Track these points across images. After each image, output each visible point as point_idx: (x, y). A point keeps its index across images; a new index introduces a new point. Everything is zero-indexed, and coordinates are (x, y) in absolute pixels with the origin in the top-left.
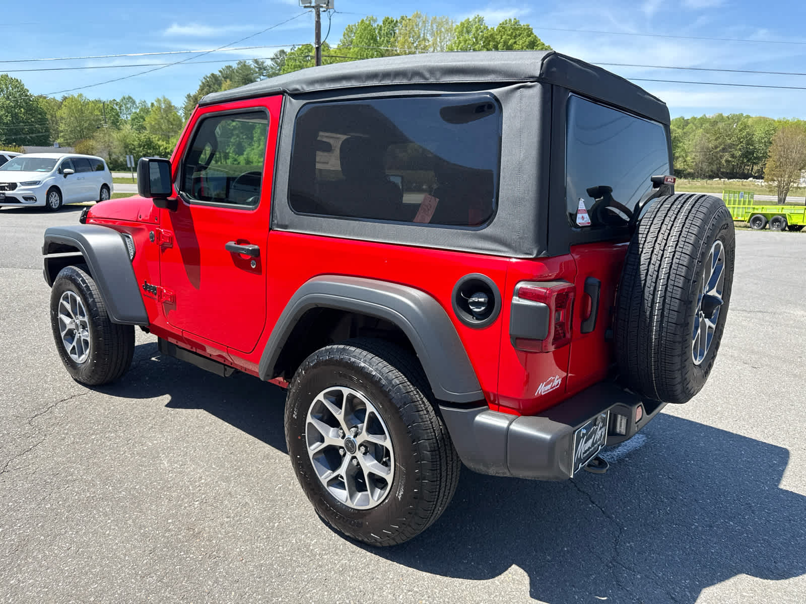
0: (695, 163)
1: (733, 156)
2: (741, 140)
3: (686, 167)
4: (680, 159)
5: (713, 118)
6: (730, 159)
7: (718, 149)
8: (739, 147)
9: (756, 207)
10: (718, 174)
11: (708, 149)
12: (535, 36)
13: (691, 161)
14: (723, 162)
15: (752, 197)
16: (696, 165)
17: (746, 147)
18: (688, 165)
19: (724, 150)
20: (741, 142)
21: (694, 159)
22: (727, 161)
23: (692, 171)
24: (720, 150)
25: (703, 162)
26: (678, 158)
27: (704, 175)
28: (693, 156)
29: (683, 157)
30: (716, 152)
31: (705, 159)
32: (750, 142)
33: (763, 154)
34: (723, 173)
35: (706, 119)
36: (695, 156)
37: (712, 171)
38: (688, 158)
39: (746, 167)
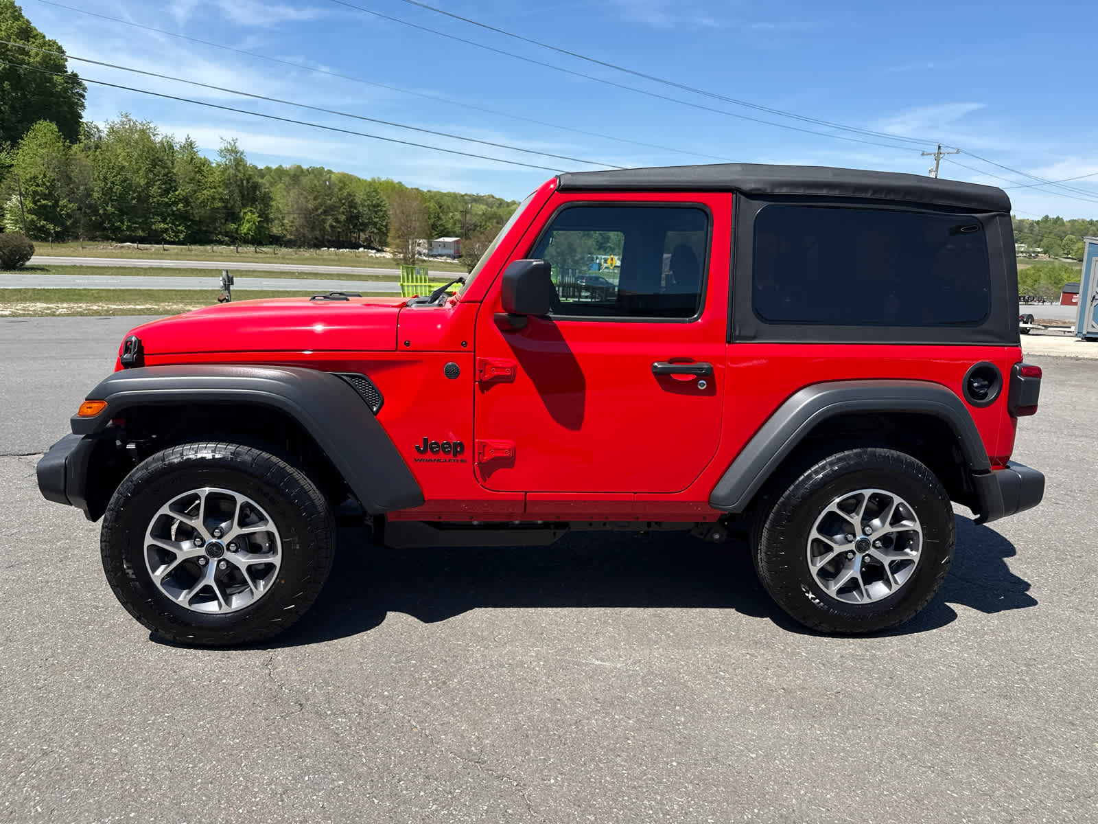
0: (295, 229)
1: (337, 220)
2: (343, 201)
3: (285, 232)
4: (276, 222)
5: (290, 169)
6: (334, 224)
7: (320, 211)
8: (341, 210)
9: (432, 284)
10: (323, 243)
11: (306, 209)
12: (28, 21)
13: (290, 224)
14: (328, 228)
15: (427, 274)
16: (297, 230)
17: (350, 211)
18: (286, 230)
19: (325, 212)
20: (344, 204)
21: (292, 222)
22: (331, 226)
23: (292, 237)
24: (321, 213)
25: (303, 226)
26: (273, 220)
27: (308, 243)
28: (291, 219)
29: (279, 219)
30: (318, 215)
31: (305, 224)
32: (352, 205)
33: (369, 219)
34: (329, 241)
35: (284, 170)
36: (294, 218)
37: (317, 239)
38: (286, 221)
39: (353, 235)
